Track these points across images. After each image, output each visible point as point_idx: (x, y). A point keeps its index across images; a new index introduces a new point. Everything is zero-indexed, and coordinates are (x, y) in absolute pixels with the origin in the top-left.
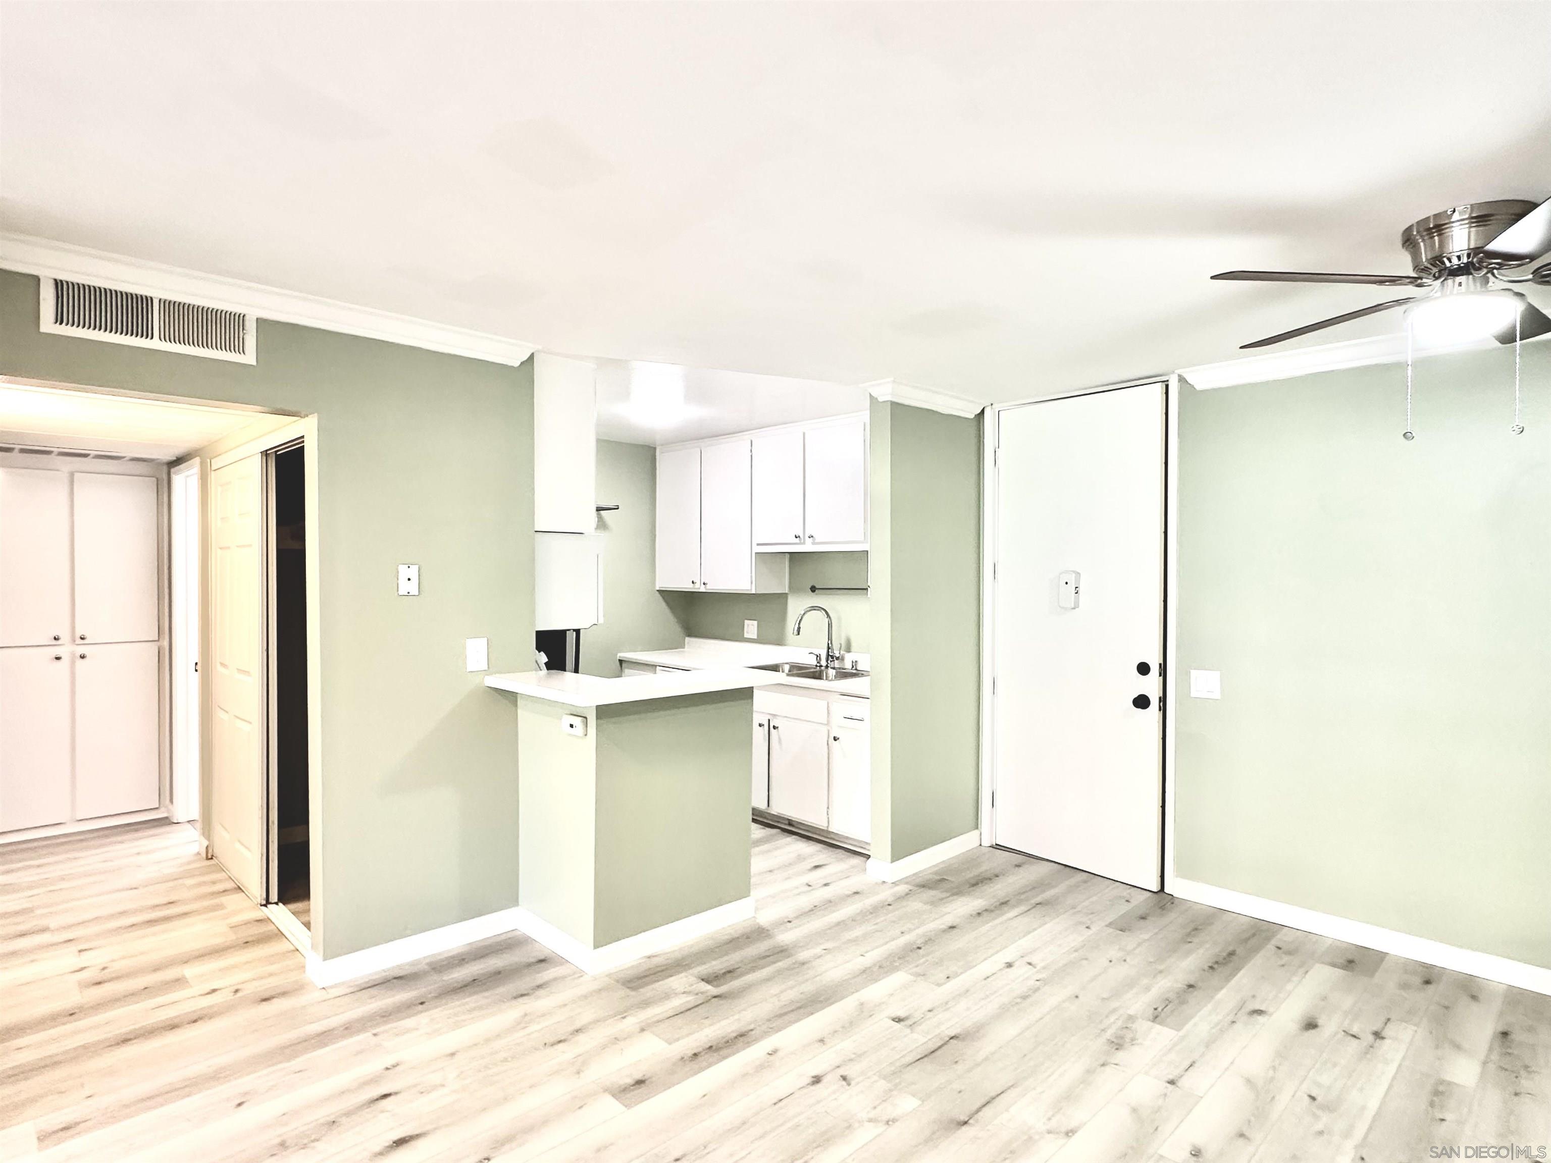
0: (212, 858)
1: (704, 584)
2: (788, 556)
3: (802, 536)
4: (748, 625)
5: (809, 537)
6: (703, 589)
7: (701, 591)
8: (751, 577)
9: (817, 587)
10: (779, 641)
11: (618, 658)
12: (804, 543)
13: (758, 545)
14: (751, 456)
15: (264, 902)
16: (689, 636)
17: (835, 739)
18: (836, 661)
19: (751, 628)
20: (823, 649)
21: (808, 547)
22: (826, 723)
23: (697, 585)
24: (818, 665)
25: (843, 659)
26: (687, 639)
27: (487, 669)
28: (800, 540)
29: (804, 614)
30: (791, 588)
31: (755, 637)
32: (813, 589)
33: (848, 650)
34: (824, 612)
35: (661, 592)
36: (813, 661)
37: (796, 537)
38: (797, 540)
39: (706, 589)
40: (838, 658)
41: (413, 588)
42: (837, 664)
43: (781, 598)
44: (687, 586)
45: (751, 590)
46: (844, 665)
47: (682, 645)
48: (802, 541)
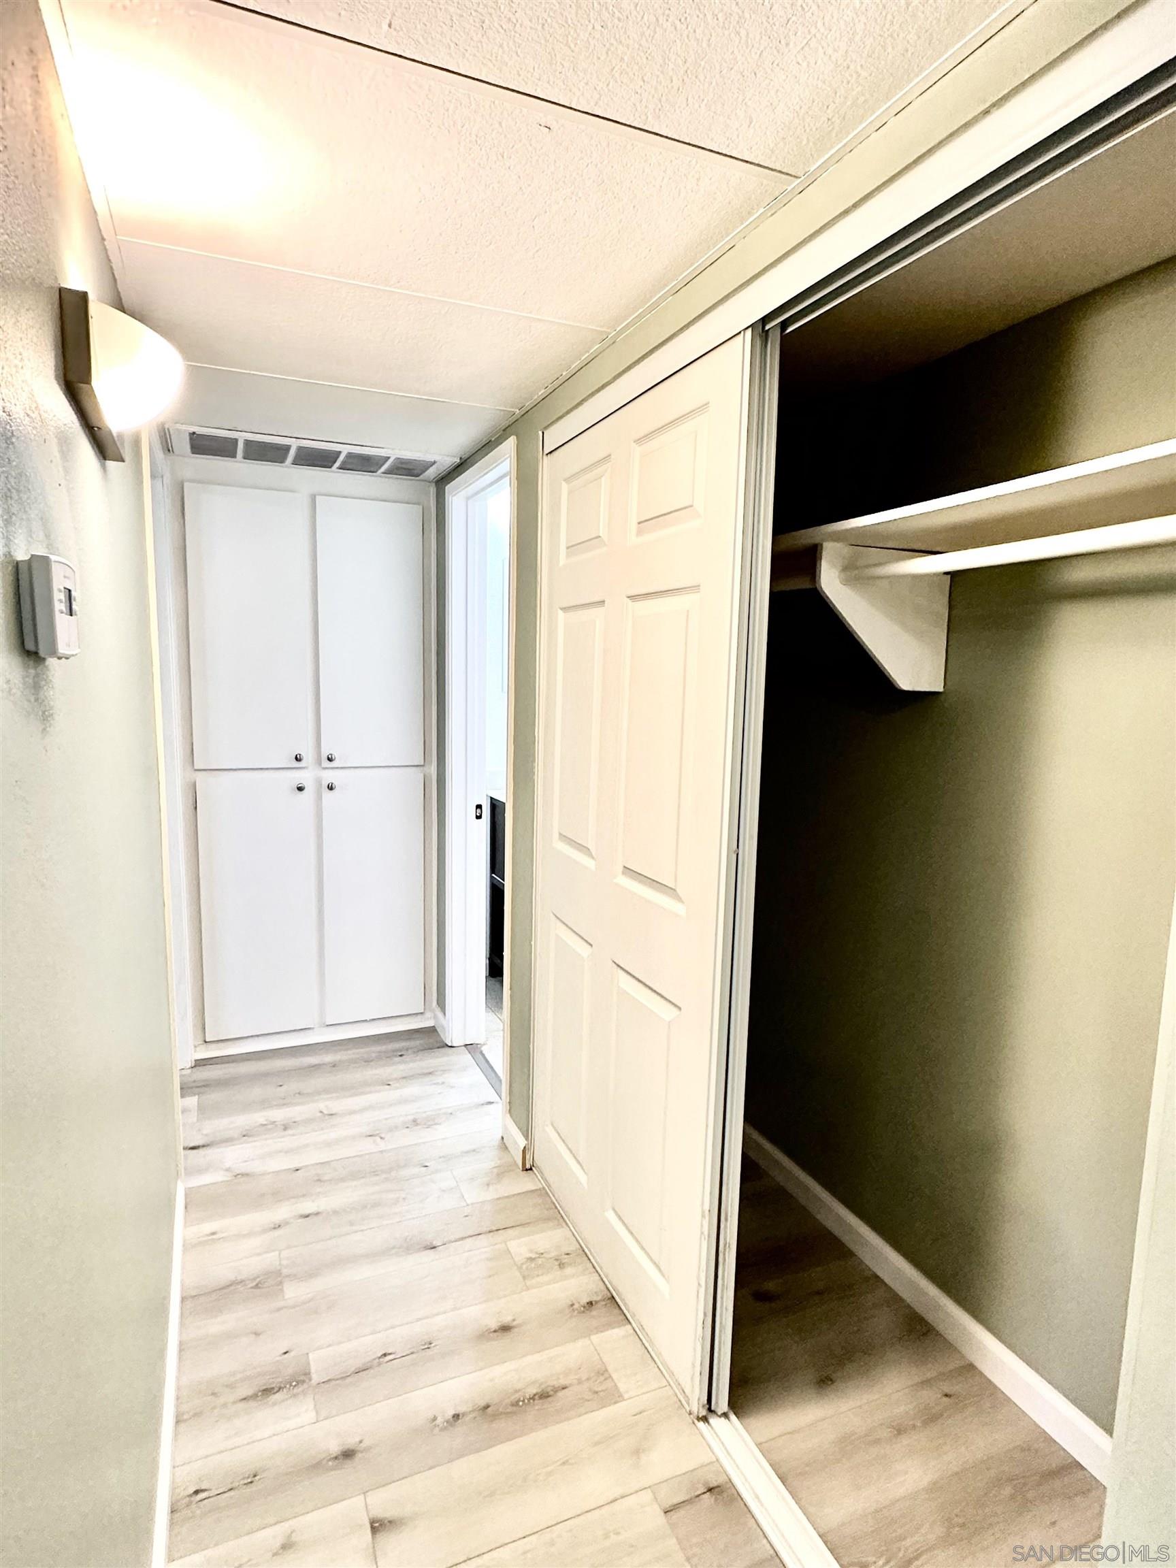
0: (531, 1169)
15: (703, 1412)
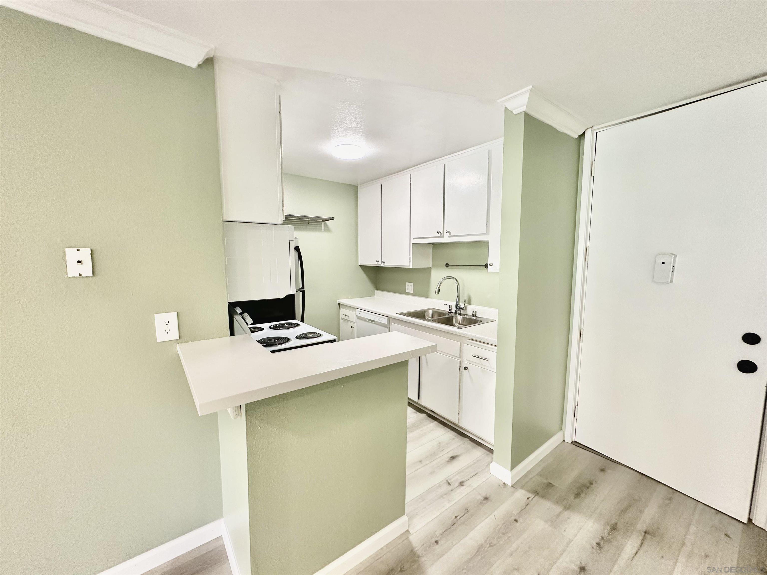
1: (383, 262)
2: (432, 246)
3: (442, 232)
4: (408, 285)
5: (447, 233)
6: (382, 265)
7: (381, 266)
8: (410, 258)
9: (449, 264)
10: (426, 295)
11: (338, 302)
12: (443, 237)
13: (414, 239)
14: (411, 184)
16: (377, 289)
17: (466, 369)
18: (461, 310)
19: (410, 287)
20: (453, 301)
21: (446, 239)
22: (459, 356)
23: (380, 263)
24: (450, 311)
25: (466, 308)
26: (376, 291)
27: (178, 338)
28: (441, 235)
29: (442, 281)
30: (433, 265)
31: (412, 292)
32: (447, 265)
33: (469, 303)
34: (455, 280)
35: (361, 266)
36: (447, 309)
37: (438, 233)
38: (439, 235)
39: (384, 265)
40: (463, 309)
41: (87, 270)
42: (462, 312)
43: (427, 271)
44: (374, 263)
45: (410, 265)
46: (466, 312)
47: (374, 295)
48: (442, 236)
